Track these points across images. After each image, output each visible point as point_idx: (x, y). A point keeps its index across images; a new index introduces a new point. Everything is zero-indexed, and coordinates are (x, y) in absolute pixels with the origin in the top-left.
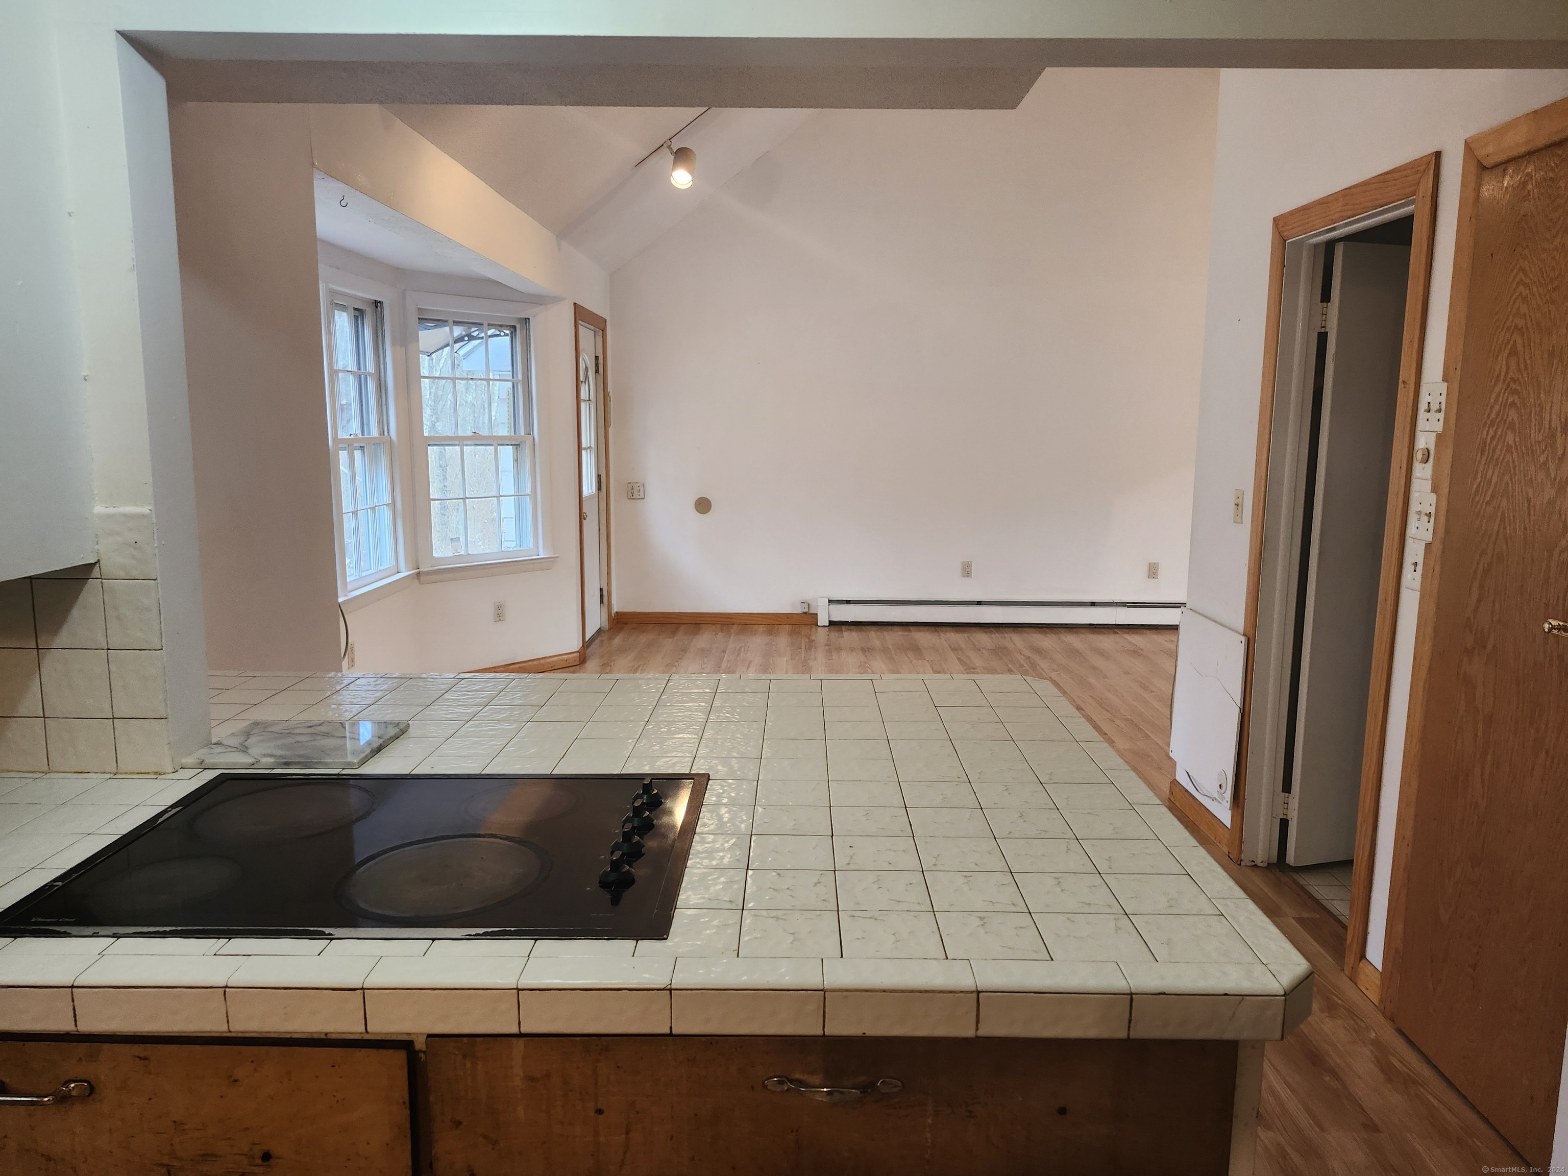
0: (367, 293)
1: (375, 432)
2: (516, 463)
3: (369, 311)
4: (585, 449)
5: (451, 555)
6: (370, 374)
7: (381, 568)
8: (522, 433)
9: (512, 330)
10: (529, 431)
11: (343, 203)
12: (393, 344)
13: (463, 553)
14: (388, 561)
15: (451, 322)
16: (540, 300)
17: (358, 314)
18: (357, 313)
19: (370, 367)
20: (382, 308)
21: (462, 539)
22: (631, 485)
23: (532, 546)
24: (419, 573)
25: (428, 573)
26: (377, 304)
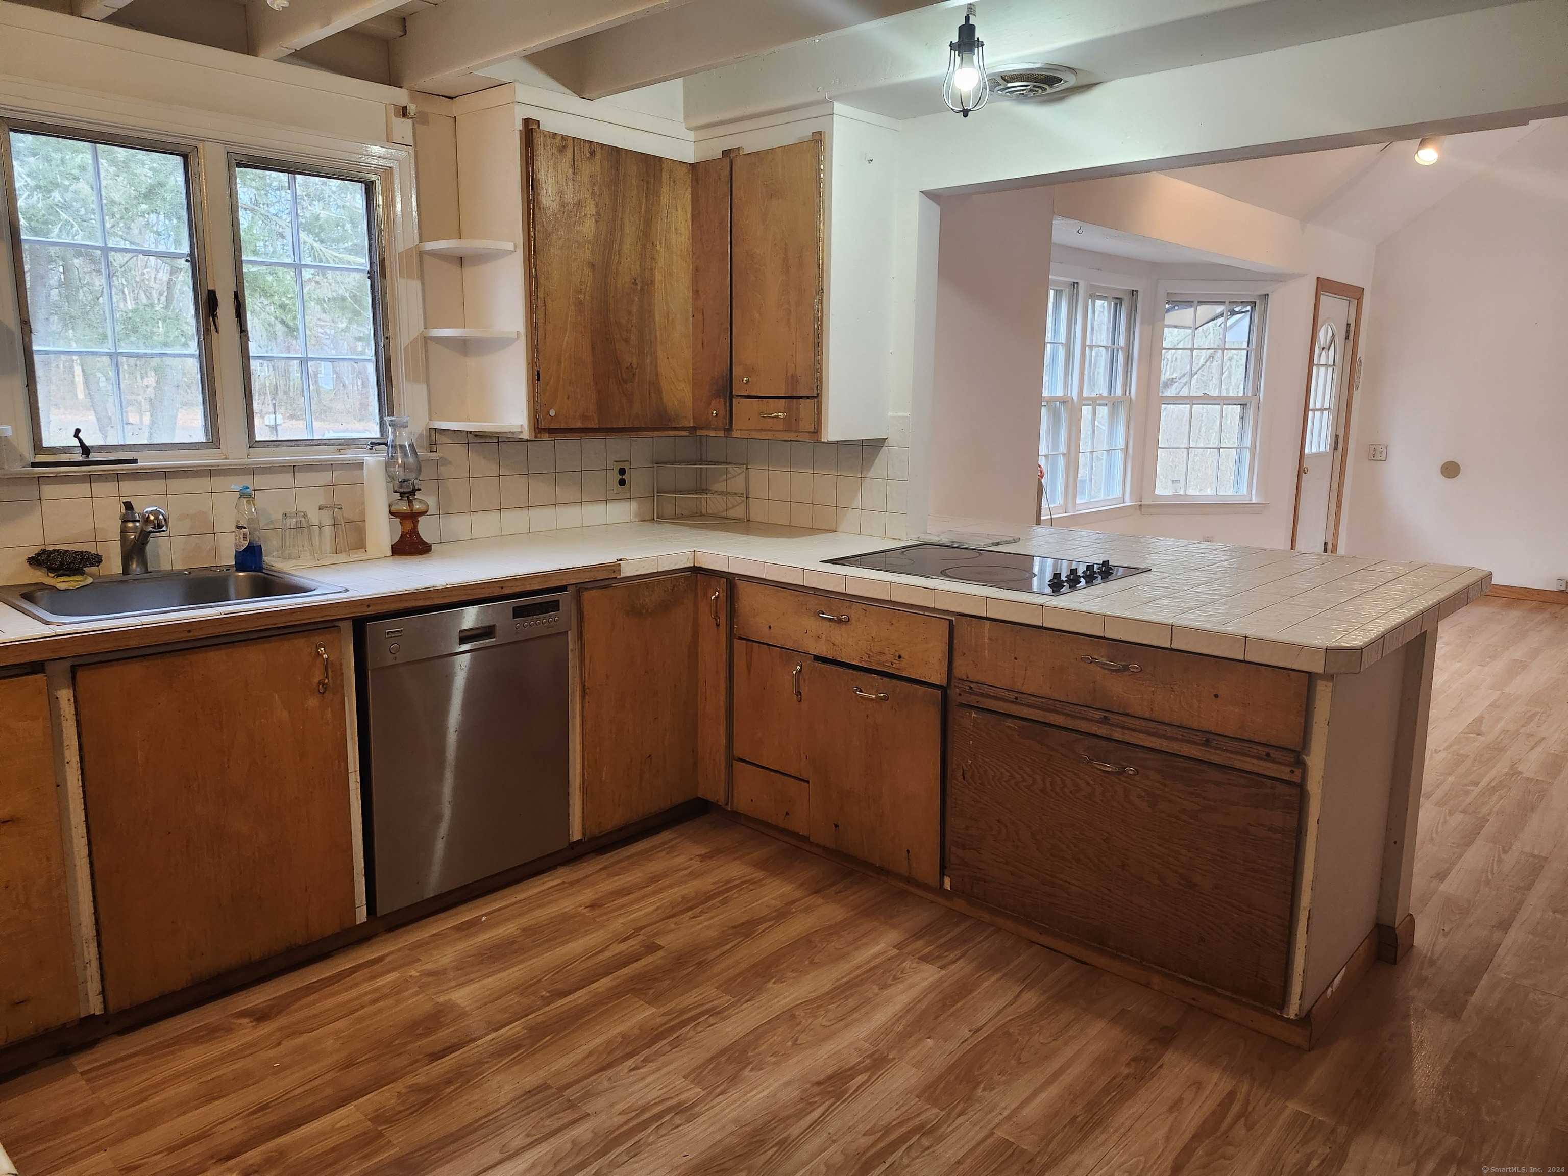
0: (1124, 285)
1: (1119, 392)
2: (1241, 420)
3: (1126, 299)
4: (1312, 410)
5: (1171, 493)
6: (1121, 348)
7: (1108, 498)
8: (1250, 395)
9: (1253, 305)
10: (1256, 393)
11: (1080, 232)
12: (1142, 323)
13: (1182, 493)
14: (1117, 492)
15: (1196, 303)
16: (1279, 278)
17: (1119, 301)
18: (1117, 301)
19: (1122, 342)
20: (1137, 296)
21: (1182, 482)
22: (1374, 446)
23: (1245, 493)
24: (1141, 505)
25: (1149, 506)
26: (1134, 293)
